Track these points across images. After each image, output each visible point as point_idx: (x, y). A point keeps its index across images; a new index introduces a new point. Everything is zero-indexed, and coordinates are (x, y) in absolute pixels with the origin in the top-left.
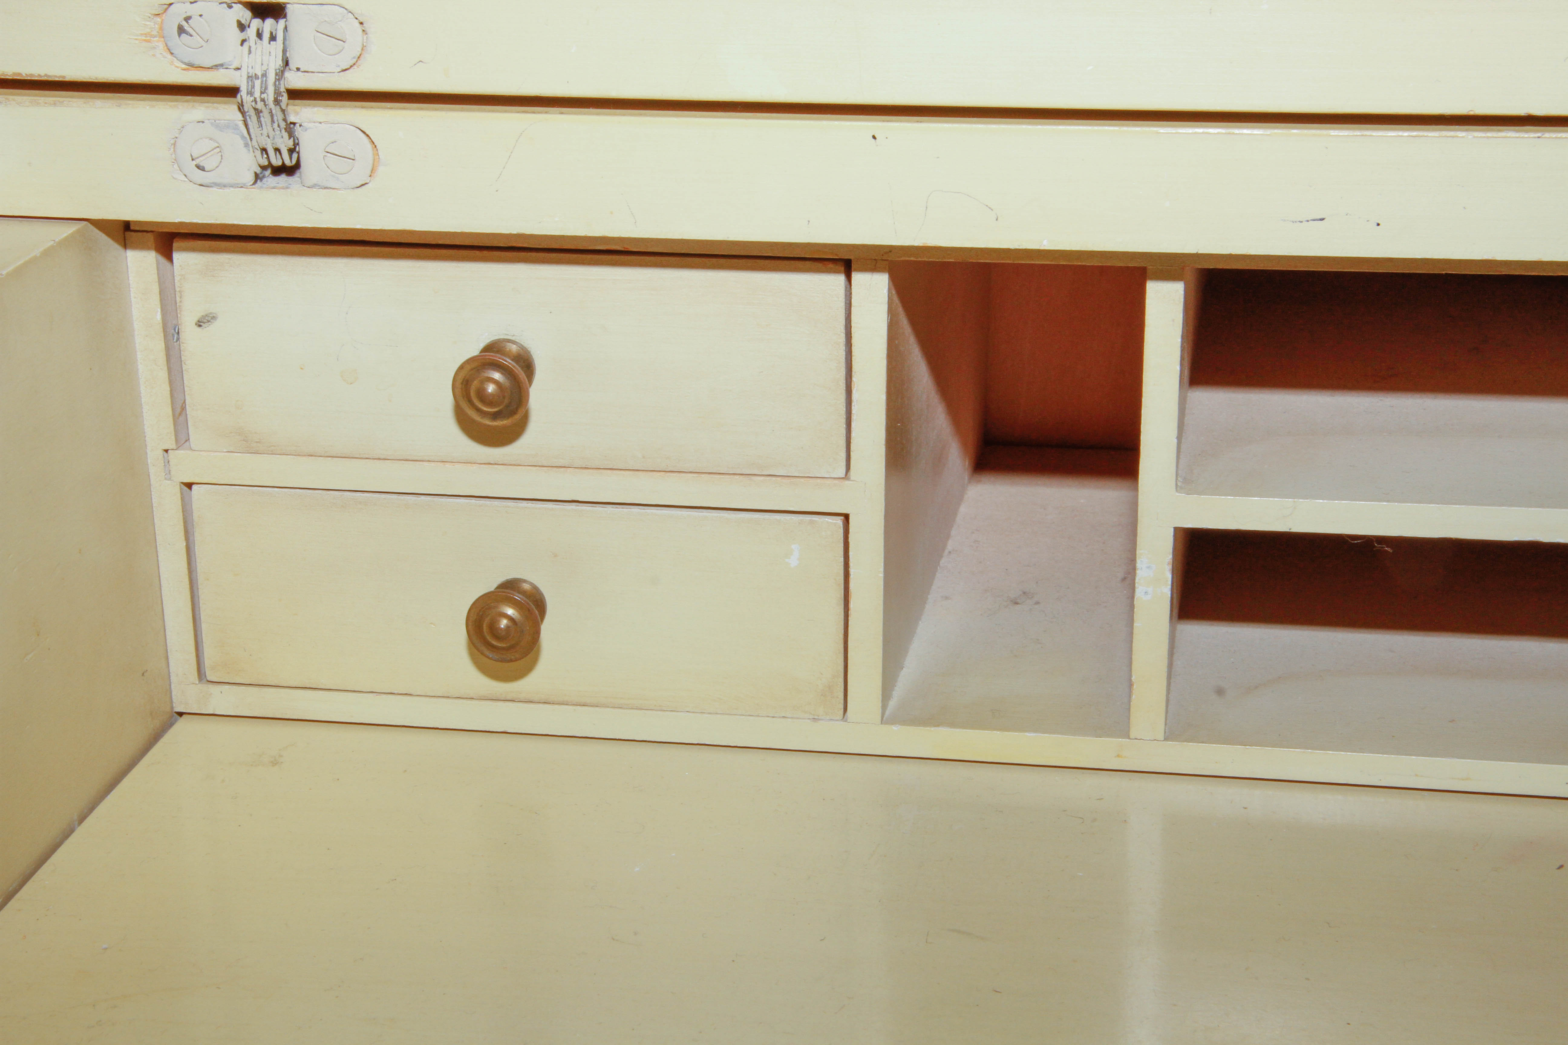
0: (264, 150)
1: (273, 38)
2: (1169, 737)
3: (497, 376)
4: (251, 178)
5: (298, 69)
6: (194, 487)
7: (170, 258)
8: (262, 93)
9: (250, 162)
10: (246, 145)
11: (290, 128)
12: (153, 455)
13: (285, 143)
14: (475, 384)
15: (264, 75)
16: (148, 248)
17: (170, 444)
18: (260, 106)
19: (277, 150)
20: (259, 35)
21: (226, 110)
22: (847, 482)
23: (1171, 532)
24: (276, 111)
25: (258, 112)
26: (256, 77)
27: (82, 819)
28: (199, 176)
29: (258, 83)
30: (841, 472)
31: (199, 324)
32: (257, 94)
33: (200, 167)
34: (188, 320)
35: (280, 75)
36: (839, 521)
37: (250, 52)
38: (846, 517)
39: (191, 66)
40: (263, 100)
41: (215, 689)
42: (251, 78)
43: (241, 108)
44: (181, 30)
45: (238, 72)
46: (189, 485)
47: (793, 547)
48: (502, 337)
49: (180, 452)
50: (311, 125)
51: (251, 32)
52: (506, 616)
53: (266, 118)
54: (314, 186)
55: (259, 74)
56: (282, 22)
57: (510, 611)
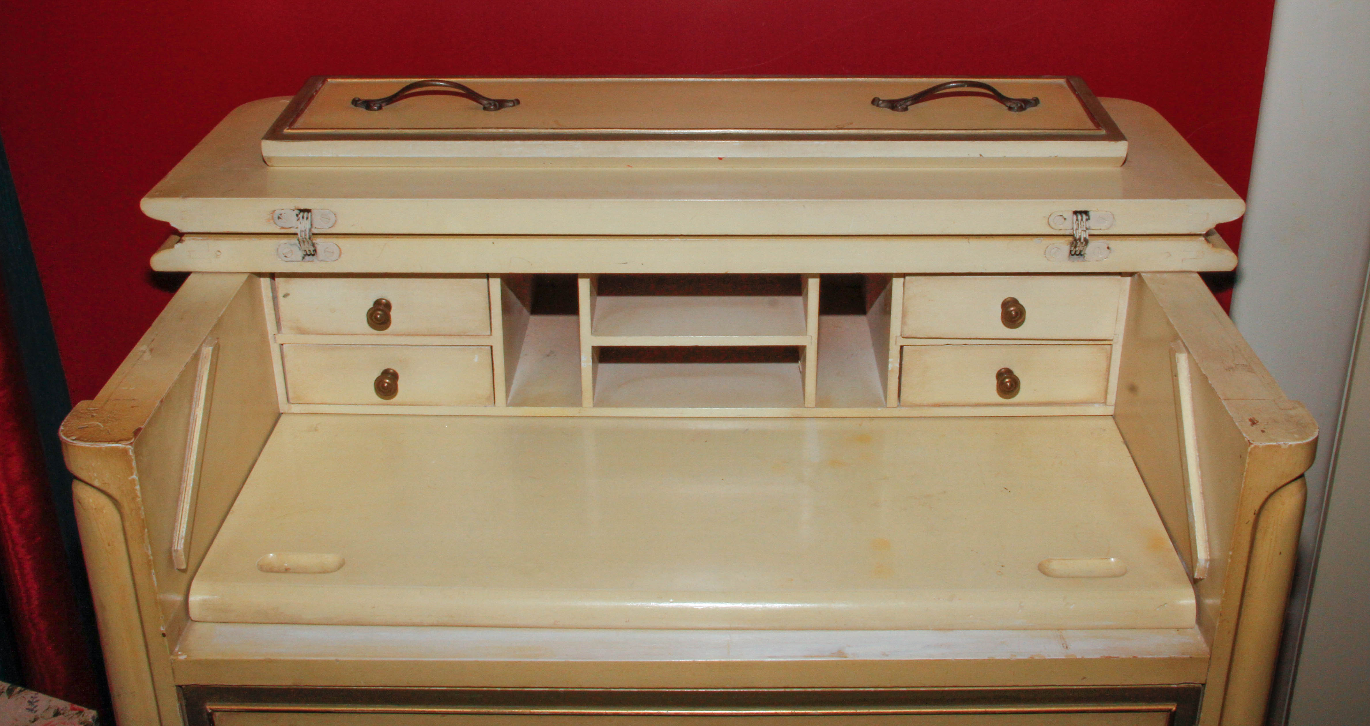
0: (305, 251)
1: (307, 218)
2: (594, 407)
3: (380, 312)
4: (301, 258)
5: (316, 228)
6: (284, 345)
7: (274, 280)
8: (305, 236)
9: (300, 254)
10: (300, 250)
11: (313, 245)
12: (270, 336)
13: (312, 249)
14: (374, 315)
15: (305, 230)
16: (267, 277)
17: (276, 332)
18: (304, 240)
19: (309, 251)
20: (303, 218)
21: (294, 241)
22: (491, 337)
23: (591, 347)
24: (310, 241)
25: (304, 241)
26: (303, 231)
27: (259, 454)
28: (286, 259)
29: (304, 233)
30: (489, 334)
31: (284, 296)
32: (304, 236)
33: (286, 257)
34: (280, 295)
35: (310, 230)
36: (489, 348)
37: (300, 223)
38: (491, 347)
39: (283, 228)
40: (305, 238)
41: (293, 406)
42: (301, 231)
43: (298, 240)
44: (279, 218)
45: (297, 229)
46: (282, 344)
47: (476, 356)
48: (381, 298)
49: (279, 335)
50: (320, 243)
51: (301, 216)
52: (386, 383)
53: (306, 243)
54: (321, 261)
55: (304, 230)
56: (310, 214)
57: (387, 381)
